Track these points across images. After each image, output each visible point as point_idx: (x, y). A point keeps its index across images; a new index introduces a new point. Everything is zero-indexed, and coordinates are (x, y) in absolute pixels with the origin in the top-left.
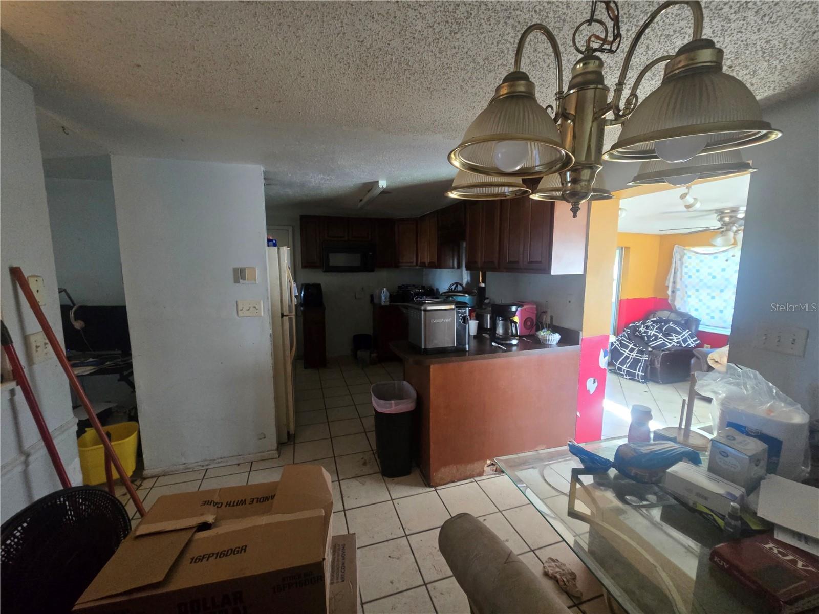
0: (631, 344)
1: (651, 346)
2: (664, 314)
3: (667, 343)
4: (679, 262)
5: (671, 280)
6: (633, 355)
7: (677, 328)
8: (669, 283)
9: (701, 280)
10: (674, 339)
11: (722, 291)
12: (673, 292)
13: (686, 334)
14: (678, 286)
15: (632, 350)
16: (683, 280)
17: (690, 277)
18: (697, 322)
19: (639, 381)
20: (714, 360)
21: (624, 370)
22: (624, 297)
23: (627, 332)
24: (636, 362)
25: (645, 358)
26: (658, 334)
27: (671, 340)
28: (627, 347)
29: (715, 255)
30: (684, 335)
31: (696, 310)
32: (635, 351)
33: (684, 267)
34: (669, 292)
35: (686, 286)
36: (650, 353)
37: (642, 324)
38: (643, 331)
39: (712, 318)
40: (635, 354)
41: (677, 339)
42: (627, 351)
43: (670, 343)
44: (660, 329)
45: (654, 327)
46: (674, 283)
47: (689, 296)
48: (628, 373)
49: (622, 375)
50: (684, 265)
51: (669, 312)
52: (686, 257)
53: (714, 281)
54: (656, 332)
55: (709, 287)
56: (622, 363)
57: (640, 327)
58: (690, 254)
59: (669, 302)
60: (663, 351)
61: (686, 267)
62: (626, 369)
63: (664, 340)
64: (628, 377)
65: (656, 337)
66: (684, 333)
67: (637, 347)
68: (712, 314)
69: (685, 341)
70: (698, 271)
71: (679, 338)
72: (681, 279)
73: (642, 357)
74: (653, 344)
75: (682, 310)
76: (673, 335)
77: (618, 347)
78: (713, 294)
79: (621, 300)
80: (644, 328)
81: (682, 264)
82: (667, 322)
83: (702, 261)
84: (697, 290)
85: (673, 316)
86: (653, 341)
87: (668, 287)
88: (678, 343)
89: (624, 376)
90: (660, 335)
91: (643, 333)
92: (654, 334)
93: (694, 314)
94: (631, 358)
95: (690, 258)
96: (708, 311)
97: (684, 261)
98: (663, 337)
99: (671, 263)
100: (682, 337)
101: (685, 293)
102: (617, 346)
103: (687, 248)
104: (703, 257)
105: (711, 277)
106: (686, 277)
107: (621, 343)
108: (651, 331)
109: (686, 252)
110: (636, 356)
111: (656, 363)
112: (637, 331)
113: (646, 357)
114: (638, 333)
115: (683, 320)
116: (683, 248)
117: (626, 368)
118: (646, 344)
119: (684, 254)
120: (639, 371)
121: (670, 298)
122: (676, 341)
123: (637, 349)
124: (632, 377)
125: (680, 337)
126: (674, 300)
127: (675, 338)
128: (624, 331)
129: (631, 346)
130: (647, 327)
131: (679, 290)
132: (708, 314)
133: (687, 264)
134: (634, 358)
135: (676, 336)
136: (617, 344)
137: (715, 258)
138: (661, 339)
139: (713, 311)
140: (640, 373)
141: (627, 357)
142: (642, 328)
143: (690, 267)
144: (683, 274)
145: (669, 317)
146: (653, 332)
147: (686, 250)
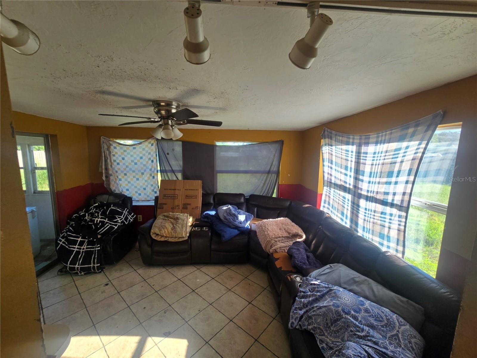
0: (79, 238)
1: (100, 233)
2: (105, 198)
3: (113, 226)
4: (107, 151)
5: (104, 167)
6: (83, 249)
7: (118, 209)
8: (102, 169)
9: (127, 167)
10: (118, 221)
11: (143, 174)
12: (106, 177)
13: (125, 212)
14: (110, 172)
15: (82, 243)
16: (113, 166)
17: (118, 164)
18: (130, 199)
19: (96, 273)
20: (156, 233)
21: (78, 268)
22: (61, 189)
23: (72, 226)
24: (88, 255)
25: (97, 249)
26: (105, 220)
27: (116, 222)
28: (75, 243)
29: (133, 146)
30: (125, 214)
31: (127, 190)
32: (85, 244)
33: (112, 156)
34: (104, 178)
35: (117, 172)
36: (100, 241)
37: (86, 212)
38: (88, 220)
39: (140, 194)
40: (85, 247)
41: (120, 220)
42: (77, 247)
43: (116, 225)
44: (104, 214)
45: (98, 213)
46: (106, 169)
47: (120, 180)
48: (82, 269)
49: (77, 273)
50: (112, 154)
51: (108, 196)
52: (112, 147)
53: (136, 166)
54: (101, 218)
55: (134, 171)
56: (74, 262)
57: (85, 215)
58: (115, 145)
59: (105, 186)
60: (112, 235)
61: (114, 155)
62: (79, 267)
63: (110, 224)
64: (83, 273)
65: (103, 224)
66: (124, 212)
67: (86, 239)
68: (139, 192)
69: (126, 219)
70: (123, 159)
71: (122, 219)
72: (111, 166)
73: (93, 248)
74: (103, 230)
75: (117, 192)
76: (117, 216)
77: (65, 245)
78: (137, 177)
79: (57, 192)
80: (88, 216)
81: (110, 153)
82: (108, 205)
83: (125, 151)
84: (125, 174)
85: (111, 199)
86: (101, 227)
87: (102, 173)
88: (121, 222)
89: (78, 274)
90: (106, 221)
91: (89, 222)
92: (100, 221)
93: (127, 194)
94: (83, 252)
95: (115, 148)
96: (136, 190)
97: (111, 151)
98: (109, 222)
99: (100, 153)
100: (123, 217)
101: (116, 177)
102: (63, 244)
103: (111, 139)
104: (125, 148)
105: (133, 164)
106: (115, 164)
107: (67, 240)
108: (97, 219)
109: (111, 143)
110: (87, 248)
111: (109, 249)
112: (83, 220)
113: (98, 247)
114: (83, 223)
115: (120, 201)
116: (108, 139)
117: (78, 265)
118: (95, 233)
119: (110, 145)
120: (94, 263)
121: (105, 183)
122: (120, 221)
123: (87, 240)
124: (88, 272)
125: (122, 217)
126: (109, 184)
127: (119, 219)
128: (68, 223)
129: (79, 239)
130: (92, 215)
131: (111, 175)
132: (136, 192)
133: (114, 153)
134: (85, 251)
135: (119, 218)
136: (63, 243)
137: (134, 148)
138: (107, 224)
139: (139, 190)
140: (96, 265)
141: (78, 253)
142: (87, 217)
143: (116, 155)
144: (112, 161)
145: (108, 200)
146: (99, 220)
147: (111, 141)
